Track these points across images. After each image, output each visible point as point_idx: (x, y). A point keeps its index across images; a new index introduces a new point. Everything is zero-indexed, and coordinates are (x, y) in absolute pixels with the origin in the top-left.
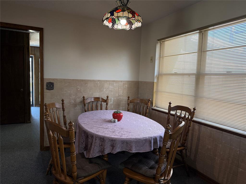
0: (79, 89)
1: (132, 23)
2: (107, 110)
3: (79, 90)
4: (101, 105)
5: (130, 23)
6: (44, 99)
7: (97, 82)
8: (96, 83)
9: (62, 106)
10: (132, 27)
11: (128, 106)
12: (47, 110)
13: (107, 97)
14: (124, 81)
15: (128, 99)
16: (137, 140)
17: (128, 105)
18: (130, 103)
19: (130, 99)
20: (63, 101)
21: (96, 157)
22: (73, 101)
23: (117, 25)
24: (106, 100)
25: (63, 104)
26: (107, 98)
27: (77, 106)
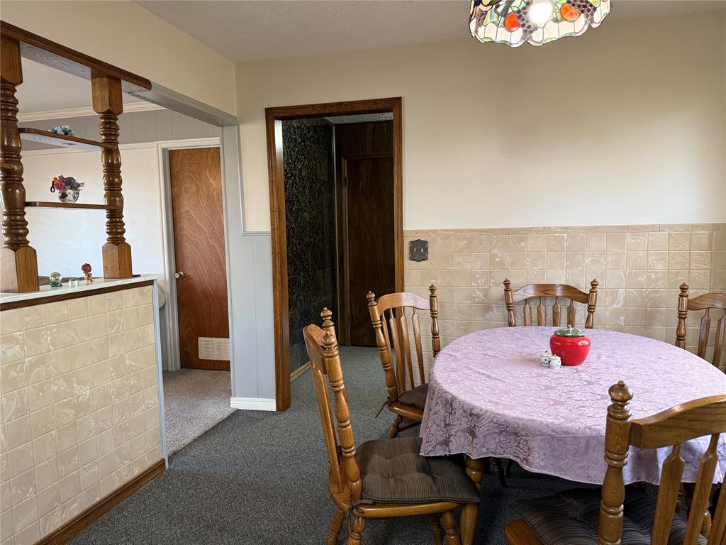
0: (497, 256)
1: (591, 5)
2: (591, 328)
3: (497, 260)
4: (571, 312)
5: (585, 6)
6: (406, 284)
7: (557, 232)
8: (555, 237)
9: (429, 304)
10: (592, 21)
11: (680, 323)
12: (374, 309)
13: (594, 285)
14: (671, 227)
15: (681, 296)
16: (553, 431)
17: (680, 318)
18: (689, 311)
19: (692, 293)
20: (432, 289)
21: (435, 457)
22: (480, 295)
23: (543, 28)
24: (588, 295)
25: (432, 297)
26: (593, 288)
27: (492, 310)
